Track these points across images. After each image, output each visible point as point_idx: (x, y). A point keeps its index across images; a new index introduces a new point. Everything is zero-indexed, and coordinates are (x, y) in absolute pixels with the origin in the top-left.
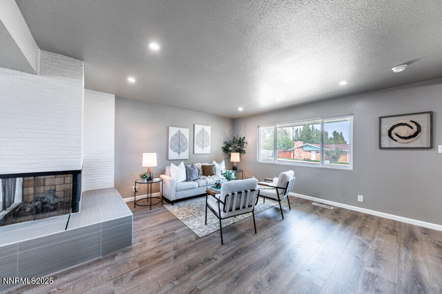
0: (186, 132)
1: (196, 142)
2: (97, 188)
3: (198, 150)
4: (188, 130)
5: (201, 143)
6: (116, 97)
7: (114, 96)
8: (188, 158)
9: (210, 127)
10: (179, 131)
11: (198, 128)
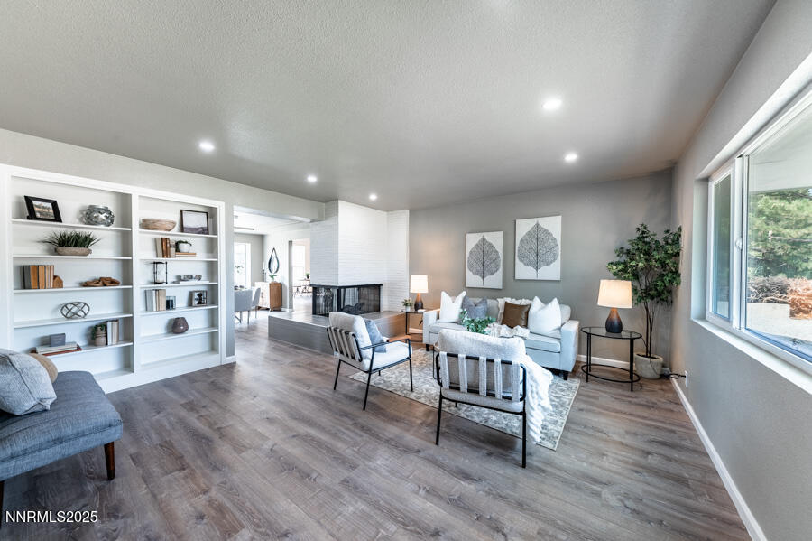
0: (496, 239)
1: (520, 255)
4: (500, 234)
5: (533, 257)
6: (410, 211)
7: (408, 211)
8: (501, 287)
9: (560, 217)
10: (484, 239)
11: (524, 227)
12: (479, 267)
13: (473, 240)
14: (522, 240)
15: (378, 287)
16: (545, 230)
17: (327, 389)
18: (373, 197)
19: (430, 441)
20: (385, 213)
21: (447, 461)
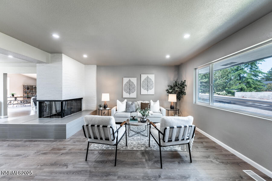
0: (134, 80)
1: (142, 86)
2: (90, 109)
3: (144, 92)
4: (136, 79)
5: (146, 87)
6: (97, 66)
7: (96, 66)
8: (136, 97)
9: (154, 75)
10: (130, 80)
11: (144, 77)
12: (128, 90)
13: (126, 80)
14: (143, 81)
15: (80, 99)
16: (150, 79)
17: (81, 162)
18: (85, 56)
19: (158, 168)
20: (84, 65)
21: (173, 174)
